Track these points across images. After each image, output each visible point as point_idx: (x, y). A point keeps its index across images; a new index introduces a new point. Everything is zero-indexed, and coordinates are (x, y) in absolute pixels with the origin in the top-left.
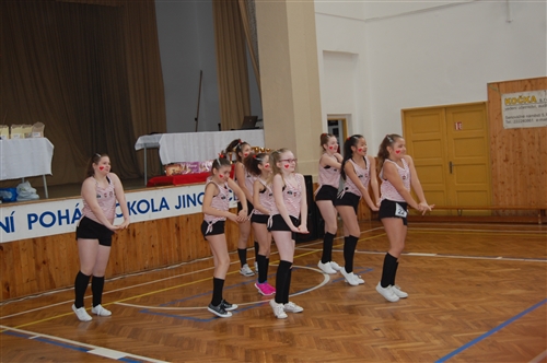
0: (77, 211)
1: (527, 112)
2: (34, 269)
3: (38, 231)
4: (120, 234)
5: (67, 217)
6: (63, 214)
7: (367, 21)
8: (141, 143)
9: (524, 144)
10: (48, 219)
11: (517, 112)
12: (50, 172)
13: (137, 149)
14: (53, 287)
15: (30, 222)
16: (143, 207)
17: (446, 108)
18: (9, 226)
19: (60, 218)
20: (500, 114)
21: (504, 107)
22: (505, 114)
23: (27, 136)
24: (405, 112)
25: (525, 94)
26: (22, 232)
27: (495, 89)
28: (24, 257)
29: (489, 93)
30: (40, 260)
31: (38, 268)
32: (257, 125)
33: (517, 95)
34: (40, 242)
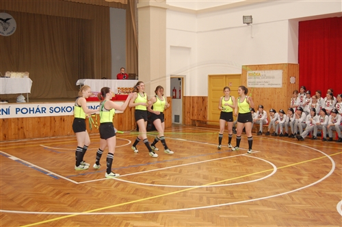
0: (38, 109)
1: (257, 80)
2: (17, 130)
3: (20, 115)
4: (56, 119)
5: (33, 110)
6: (32, 109)
7: (197, 32)
8: (78, 82)
9: (255, 95)
10: (24, 111)
11: (252, 80)
12: (29, 92)
13: (77, 84)
14: (25, 138)
15: (17, 111)
16: (69, 109)
17: (226, 76)
18: (7, 112)
19: (30, 111)
20: (246, 80)
21: (248, 77)
22: (248, 80)
23: (23, 77)
24: (210, 76)
25: (256, 72)
26: (13, 115)
27: (245, 69)
28: (13, 125)
29: (242, 70)
30: (20, 127)
31: (19, 129)
32: (136, 77)
33: (253, 72)
34: (20, 120)
